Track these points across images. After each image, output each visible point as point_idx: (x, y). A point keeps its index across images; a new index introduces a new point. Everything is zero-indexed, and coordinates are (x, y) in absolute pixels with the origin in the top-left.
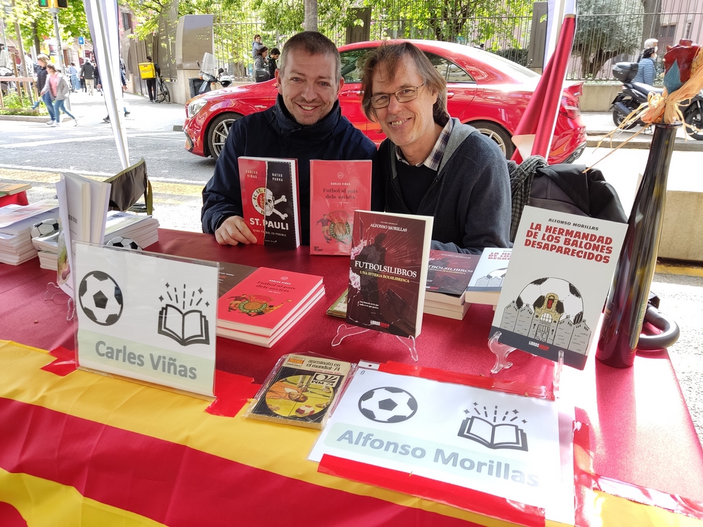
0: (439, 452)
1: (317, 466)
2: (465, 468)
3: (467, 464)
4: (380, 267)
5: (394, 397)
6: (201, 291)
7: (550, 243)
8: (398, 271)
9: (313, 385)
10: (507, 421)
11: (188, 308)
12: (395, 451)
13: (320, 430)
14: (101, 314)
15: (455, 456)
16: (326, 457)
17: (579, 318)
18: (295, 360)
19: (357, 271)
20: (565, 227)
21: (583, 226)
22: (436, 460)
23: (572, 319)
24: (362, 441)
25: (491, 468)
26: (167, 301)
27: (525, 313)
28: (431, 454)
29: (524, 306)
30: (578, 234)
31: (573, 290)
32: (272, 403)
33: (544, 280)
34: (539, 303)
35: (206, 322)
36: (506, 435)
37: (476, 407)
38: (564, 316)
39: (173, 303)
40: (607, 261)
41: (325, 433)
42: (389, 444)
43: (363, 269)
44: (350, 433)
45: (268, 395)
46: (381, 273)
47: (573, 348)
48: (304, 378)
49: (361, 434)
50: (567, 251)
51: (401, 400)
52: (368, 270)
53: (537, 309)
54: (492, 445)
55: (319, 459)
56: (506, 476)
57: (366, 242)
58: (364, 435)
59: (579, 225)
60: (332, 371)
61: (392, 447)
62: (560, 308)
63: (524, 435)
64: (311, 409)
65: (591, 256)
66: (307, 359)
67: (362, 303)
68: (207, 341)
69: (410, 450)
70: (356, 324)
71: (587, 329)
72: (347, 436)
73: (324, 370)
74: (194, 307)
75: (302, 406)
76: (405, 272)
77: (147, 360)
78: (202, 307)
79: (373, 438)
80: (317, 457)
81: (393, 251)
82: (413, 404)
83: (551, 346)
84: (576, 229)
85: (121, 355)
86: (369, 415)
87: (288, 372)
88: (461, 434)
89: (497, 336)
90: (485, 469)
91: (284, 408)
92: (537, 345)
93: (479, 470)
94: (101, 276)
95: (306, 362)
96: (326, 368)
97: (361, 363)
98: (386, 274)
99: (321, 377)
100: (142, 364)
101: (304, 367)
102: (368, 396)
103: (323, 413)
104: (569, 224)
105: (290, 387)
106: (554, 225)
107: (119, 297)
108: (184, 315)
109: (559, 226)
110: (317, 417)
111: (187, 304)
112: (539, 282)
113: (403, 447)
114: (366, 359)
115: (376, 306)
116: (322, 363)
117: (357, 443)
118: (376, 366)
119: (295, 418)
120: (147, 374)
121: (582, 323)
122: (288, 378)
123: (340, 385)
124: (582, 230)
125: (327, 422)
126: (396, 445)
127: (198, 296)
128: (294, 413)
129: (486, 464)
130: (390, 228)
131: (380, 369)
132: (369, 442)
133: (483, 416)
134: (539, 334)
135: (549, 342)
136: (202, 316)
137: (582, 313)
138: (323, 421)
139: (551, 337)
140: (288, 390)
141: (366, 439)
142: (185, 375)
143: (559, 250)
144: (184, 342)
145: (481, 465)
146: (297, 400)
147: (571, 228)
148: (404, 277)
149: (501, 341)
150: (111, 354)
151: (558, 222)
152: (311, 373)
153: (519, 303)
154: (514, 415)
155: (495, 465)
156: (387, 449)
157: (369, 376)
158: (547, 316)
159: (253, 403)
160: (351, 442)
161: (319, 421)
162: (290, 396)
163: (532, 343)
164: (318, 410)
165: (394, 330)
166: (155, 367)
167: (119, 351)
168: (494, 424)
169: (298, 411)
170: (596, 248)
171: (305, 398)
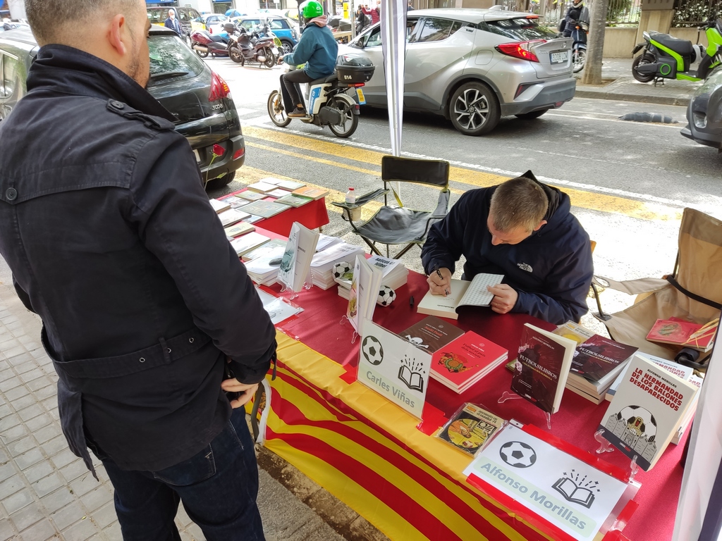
0: (536, 493)
1: (466, 478)
2: (546, 506)
3: (548, 504)
4: (535, 364)
5: (524, 450)
6: (422, 364)
7: (646, 385)
8: (546, 371)
9: (477, 428)
10: (588, 487)
11: (414, 371)
12: (510, 484)
13: (473, 458)
14: (372, 359)
15: (544, 497)
16: (472, 475)
17: (652, 439)
18: (471, 409)
19: (520, 360)
20: (657, 378)
21: (667, 382)
22: (531, 497)
23: (648, 438)
24: (495, 472)
25: (561, 510)
26: (404, 363)
27: (622, 424)
28: (530, 492)
29: (622, 419)
30: (664, 385)
31: (653, 420)
32: (451, 433)
33: (637, 407)
34: (631, 420)
35: (422, 381)
36: (582, 495)
37: (573, 473)
38: (643, 435)
39: (407, 365)
40: (677, 410)
41: (475, 461)
42: (509, 479)
43: (525, 361)
44: (489, 465)
45: (450, 427)
46: (535, 368)
47: (644, 456)
48: (473, 422)
49: (496, 468)
50: (654, 394)
51: (527, 454)
52: (527, 363)
53: (629, 424)
54: (569, 499)
55: (468, 475)
56: (567, 518)
57: (528, 346)
58: (497, 469)
59: (665, 380)
60: (491, 422)
61: (510, 481)
62: (643, 428)
63: (593, 498)
64: (472, 444)
65: (668, 403)
66: (479, 409)
67: (522, 382)
68: (421, 391)
69: (519, 486)
70: (516, 393)
71: (655, 447)
72: (487, 467)
73: (486, 420)
74: (417, 371)
75: (467, 441)
76: (549, 373)
77: (391, 389)
78: (421, 372)
79: (501, 472)
80: (467, 473)
81: (544, 357)
82: (533, 459)
83: (632, 450)
84: (663, 382)
85: (378, 382)
86: (504, 457)
87: (465, 415)
88: (554, 487)
89: (602, 432)
90: (557, 510)
91: (457, 438)
92: (624, 446)
93: (553, 510)
94: (375, 340)
95: (477, 412)
96: (488, 419)
97: (512, 421)
98: (539, 369)
99: (483, 425)
100: (388, 390)
101: (475, 415)
102: (508, 445)
103: (477, 448)
104: (660, 377)
105: (464, 425)
106: (651, 374)
107: (381, 352)
108: (412, 374)
109: (653, 376)
110: (473, 450)
111: (414, 369)
112: (634, 407)
113: (516, 483)
114: (516, 419)
115: (530, 387)
116: (486, 415)
117: (491, 472)
118: (521, 425)
119: (461, 447)
120: (389, 395)
121: (653, 443)
122: (464, 420)
123: (493, 432)
124: (667, 384)
125: (479, 454)
126: (513, 481)
127: (420, 367)
128: (461, 444)
129: (559, 508)
130: (545, 343)
131: (523, 429)
132: (498, 474)
133: (574, 480)
134: (627, 440)
135: (632, 447)
136: (421, 377)
137: (654, 436)
138: (475, 454)
139: (634, 444)
140: (462, 428)
141: (497, 472)
142: (409, 404)
143: (650, 391)
144: (410, 387)
145: (556, 507)
146: (465, 436)
147: (660, 380)
148: (549, 376)
149: (603, 435)
150: (374, 379)
151: (653, 373)
152: (478, 420)
153: (619, 416)
154: (594, 485)
155: (564, 510)
156: (506, 481)
157: (514, 432)
158: (634, 430)
159: (441, 429)
160: (488, 471)
161: (473, 453)
162: (462, 432)
163: (622, 444)
164: (475, 446)
165: (538, 405)
166: (394, 394)
167: (378, 380)
168: (578, 486)
169: (464, 443)
170: (672, 398)
171: (470, 436)
